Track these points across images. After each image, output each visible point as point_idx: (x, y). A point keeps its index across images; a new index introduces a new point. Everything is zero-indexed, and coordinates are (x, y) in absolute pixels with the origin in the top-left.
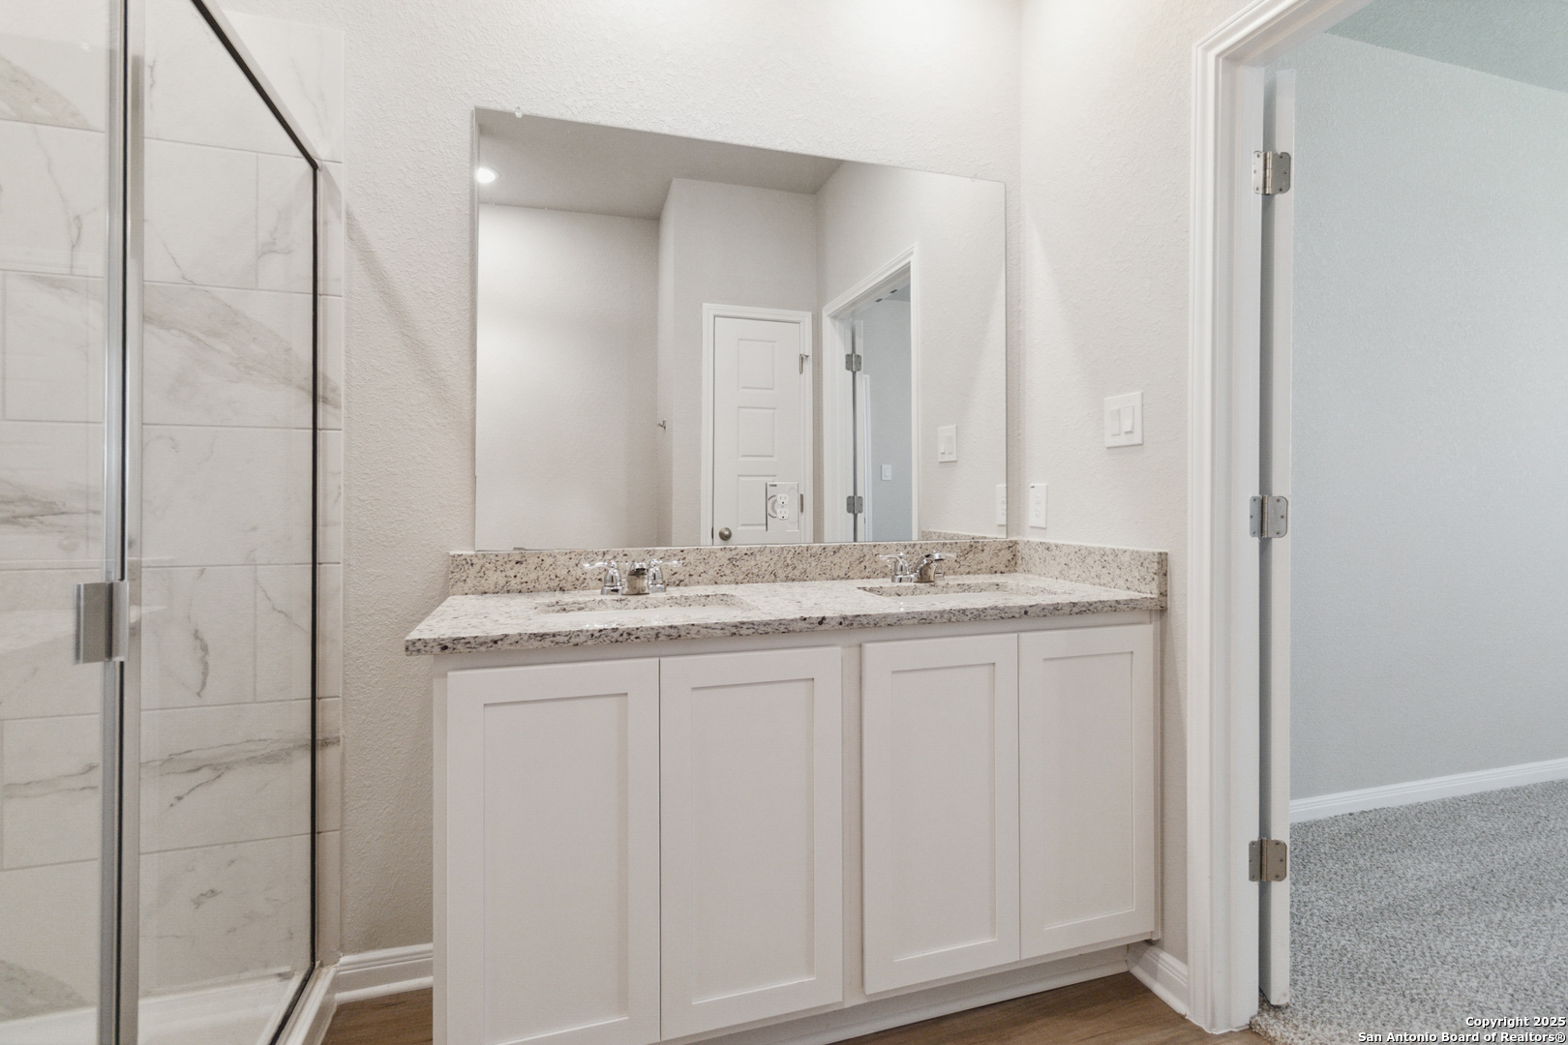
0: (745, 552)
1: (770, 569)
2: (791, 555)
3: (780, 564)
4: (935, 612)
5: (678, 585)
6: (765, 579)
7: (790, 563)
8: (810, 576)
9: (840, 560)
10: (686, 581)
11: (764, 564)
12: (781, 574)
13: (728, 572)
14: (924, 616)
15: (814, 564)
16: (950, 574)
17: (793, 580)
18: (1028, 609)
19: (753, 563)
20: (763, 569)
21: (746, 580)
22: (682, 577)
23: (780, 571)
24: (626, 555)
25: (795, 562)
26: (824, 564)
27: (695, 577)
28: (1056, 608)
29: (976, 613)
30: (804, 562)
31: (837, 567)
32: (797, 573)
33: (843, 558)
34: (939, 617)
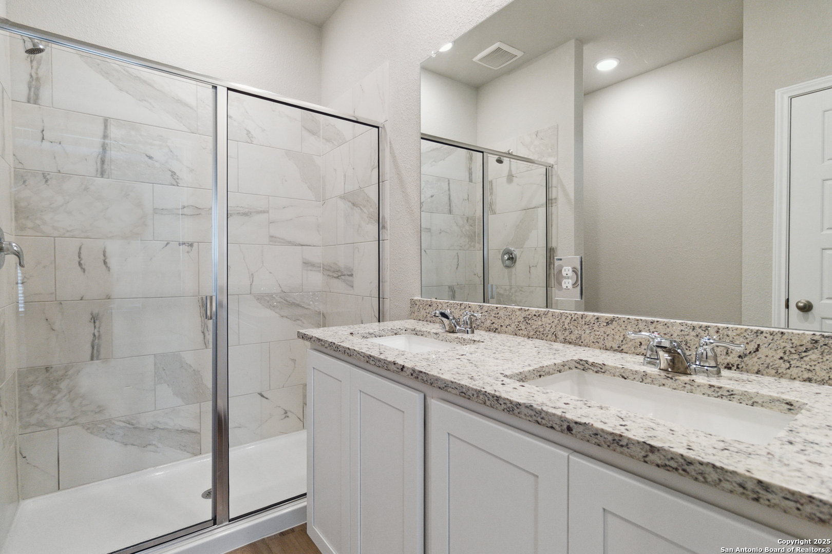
0: (534, 313)
1: (552, 330)
2: (568, 321)
3: (559, 328)
4: (473, 389)
5: (495, 332)
6: (548, 337)
7: (567, 327)
8: (585, 343)
9: (613, 332)
10: (499, 329)
11: (547, 325)
12: (561, 337)
13: (523, 327)
14: (464, 390)
15: (588, 332)
16: (768, 375)
17: (570, 343)
18: (572, 425)
19: (540, 323)
20: (547, 329)
21: (535, 336)
22: (497, 327)
23: (559, 333)
24: (470, 307)
25: (571, 327)
26: (597, 333)
27: (504, 328)
28: (617, 442)
29: (509, 405)
30: (579, 328)
31: (610, 338)
32: (573, 337)
33: (616, 330)
34: (475, 396)
